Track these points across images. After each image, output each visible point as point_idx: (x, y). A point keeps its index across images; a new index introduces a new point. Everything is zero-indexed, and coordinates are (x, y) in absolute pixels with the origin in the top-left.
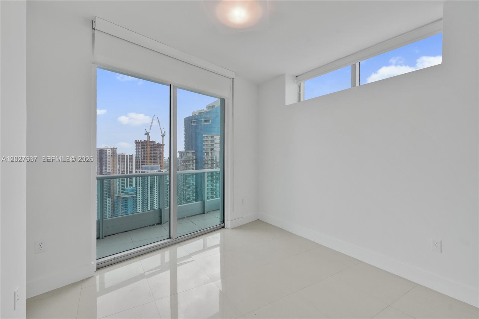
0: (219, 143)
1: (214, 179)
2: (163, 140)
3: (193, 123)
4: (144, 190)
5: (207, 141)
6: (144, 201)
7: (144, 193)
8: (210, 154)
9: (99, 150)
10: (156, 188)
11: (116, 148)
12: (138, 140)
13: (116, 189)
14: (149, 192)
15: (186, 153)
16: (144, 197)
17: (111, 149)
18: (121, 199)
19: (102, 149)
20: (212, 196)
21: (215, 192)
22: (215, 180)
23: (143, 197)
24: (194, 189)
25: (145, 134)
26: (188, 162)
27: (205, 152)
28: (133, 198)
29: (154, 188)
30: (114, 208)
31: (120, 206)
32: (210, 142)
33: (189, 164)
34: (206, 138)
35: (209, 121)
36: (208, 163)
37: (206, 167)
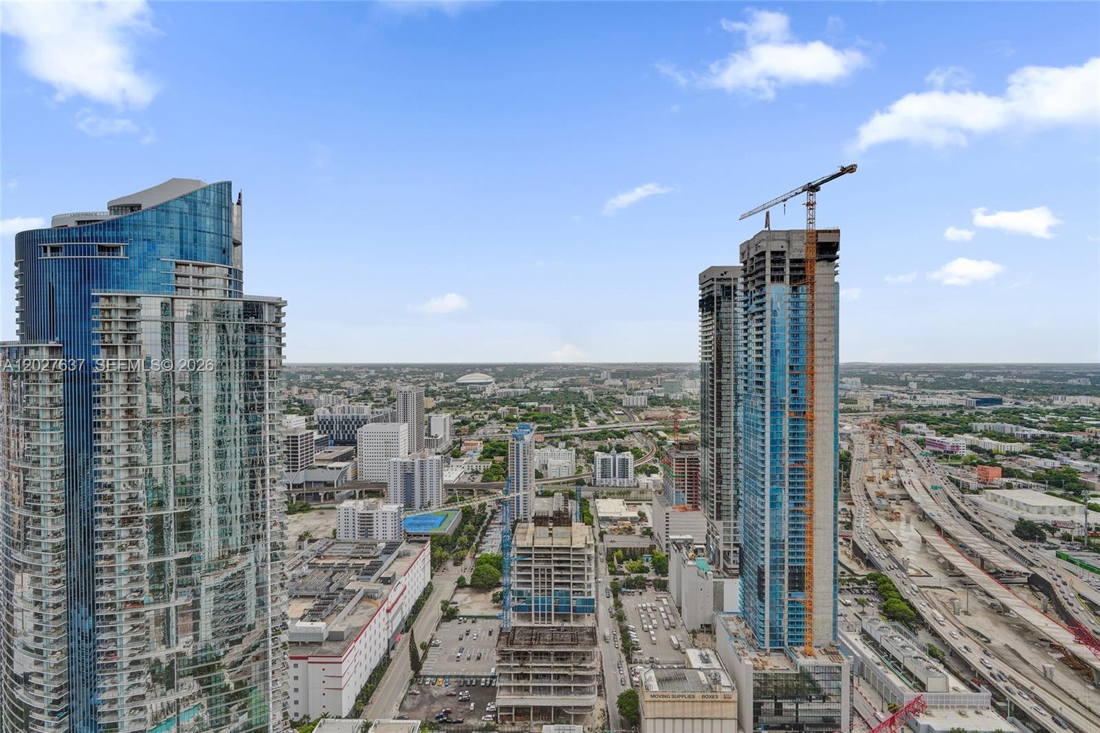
0: (158, 318)
1: (138, 429)
3: (51, 251)
5: (109, 311)
8: (121, 352)
15: (26, 348)
20: (130, 482)
21: (142, 468)
22: (140, 432)
24: (58, 465)
26: (31, 377)
27: (103, 347)
32: (121, 314)
33: (37, 386)
34: (103, 304)
35: (115, 249)
36: (114, 380)
37: (105, 393)
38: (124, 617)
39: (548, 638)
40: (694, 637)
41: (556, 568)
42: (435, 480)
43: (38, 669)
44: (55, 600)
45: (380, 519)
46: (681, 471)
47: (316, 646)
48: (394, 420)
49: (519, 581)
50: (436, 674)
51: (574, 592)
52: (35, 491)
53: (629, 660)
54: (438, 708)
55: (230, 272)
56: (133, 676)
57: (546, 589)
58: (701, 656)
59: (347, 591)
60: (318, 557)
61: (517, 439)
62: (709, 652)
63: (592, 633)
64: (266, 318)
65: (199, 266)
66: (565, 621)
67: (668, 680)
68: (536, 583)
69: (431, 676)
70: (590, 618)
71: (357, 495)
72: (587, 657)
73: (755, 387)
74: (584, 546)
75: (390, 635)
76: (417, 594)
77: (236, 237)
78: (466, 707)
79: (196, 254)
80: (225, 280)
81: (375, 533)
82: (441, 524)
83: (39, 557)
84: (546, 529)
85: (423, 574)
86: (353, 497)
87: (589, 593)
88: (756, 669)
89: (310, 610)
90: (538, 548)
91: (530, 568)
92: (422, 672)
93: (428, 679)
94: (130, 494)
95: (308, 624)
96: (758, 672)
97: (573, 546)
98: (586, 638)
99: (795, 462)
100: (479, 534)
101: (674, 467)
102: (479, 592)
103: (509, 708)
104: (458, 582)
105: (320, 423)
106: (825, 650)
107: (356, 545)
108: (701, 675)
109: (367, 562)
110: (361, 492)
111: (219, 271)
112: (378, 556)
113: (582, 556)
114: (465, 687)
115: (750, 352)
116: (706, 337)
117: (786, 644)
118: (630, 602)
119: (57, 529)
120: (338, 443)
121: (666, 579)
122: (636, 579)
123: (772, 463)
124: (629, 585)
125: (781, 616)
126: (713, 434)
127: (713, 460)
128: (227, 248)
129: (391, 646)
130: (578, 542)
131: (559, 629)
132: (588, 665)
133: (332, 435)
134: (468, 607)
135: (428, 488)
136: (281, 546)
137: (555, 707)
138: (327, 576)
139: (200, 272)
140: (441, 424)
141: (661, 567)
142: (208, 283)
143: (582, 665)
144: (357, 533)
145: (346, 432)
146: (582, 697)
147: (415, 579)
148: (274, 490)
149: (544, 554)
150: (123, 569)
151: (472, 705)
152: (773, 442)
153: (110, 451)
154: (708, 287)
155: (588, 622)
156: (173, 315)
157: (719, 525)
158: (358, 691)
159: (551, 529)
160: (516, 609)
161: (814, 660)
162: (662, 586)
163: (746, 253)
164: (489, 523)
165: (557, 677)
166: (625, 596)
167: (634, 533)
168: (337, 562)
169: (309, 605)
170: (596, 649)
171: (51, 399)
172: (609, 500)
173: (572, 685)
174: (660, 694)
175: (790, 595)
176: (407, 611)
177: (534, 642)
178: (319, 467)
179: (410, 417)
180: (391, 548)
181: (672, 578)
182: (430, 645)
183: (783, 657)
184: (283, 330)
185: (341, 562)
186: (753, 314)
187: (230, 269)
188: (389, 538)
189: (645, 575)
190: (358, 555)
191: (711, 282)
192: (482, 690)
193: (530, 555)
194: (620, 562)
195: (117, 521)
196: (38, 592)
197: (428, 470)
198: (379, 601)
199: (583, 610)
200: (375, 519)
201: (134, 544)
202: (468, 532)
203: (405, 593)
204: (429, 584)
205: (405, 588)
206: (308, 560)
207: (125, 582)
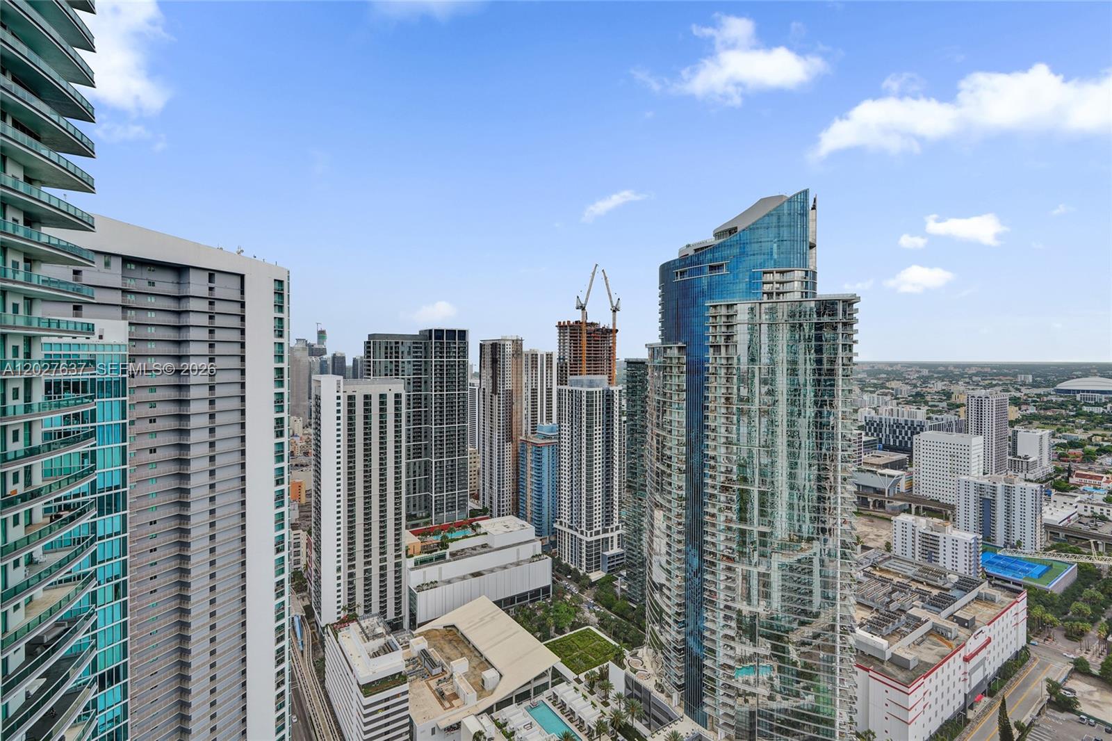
0: (747, 322)
1: (733, 414)
2: (614, 319)
3: (680, 275)
4: (574, 430)
5: (715, 317)
6: (574, 455)
7: (574, 437)
8: (723, 350)
9: (492, 345)
10: (598, 428)
11: (522, 340)
12: (564, 322)
13: (522, 425)
14: (584, 437)
15: (664, 348)
16: (574, 446)
17: (513, 341)
18: (529, 447)
19: (495, 342)
20: (727, 457)
21: (735, 447)
22: (735, 418)
23: (572, 445)
24: (682, 436)
25: (578, 308)
26: (668, 369)
27: (711, 346)
28: (553, 446)
29: (595, 428)
30: (516, 464)
31: (529, 461)
32: (724, 319)
33: (671, 376)
34: (712, 311)
36: (718, 372)
37: (712, 384)
38: (721, 567)
42: (1028, 514)
43: (667, 584)
44: (676, 537)
45: (949, 545)
47: (878, 663)
48: (960, 431)
52: (668, 453)
55: (807, 275)
56: (726, 618)
59: (911, 616)
60: (874, 566)
64: (840, 315)
65: (781, 272)
71: (914, 510)
75: (968, 690)
76: (1007, 655)
77: (810, 240)
79: (779, 261)
80: (802, 282)
81: (941, 559)
83: (670, 502)
85: (1015, 633)
86: (909, 511)
89: (869, 621)
94: (727, 467)
95: (868, 635)
104: (1076, 664)
105: (867, 424)
107: (918, 568)
109: (935, 592)
110: (917, 508)
111: (799, 274)
112: (948, 590)
119: (681, 484)
120: (887, 448)
128: (805, 250)
129: (968, 705)
133: (880, 439)
134: (1095, 706)
135: (1018, 523)
138: (886, 591)
139: (781, 278)
140: (1035, 443)
142: (787, 287)
144: (918, 553)
145: (898, 437)
147: (1004, 635)
150: (722, 527)
153: (714, 431)
156: (760, 318)
168: (896, 579)
169: (868, 615)
171: (679, 386)
176: (991, 669)
178: (868, 471)
179: (986, 430)
180: (965, 585)
182: (1029, 729)
185: (900, 580)
187: (807, 272)
188: (961, 570)
190: (921, 579)
195: (717, 487)
196: (669, 528)
197: (1018, 500)
198: (953, 644)
200: (941, 544)
201: (730, 509)
202: (1091, 601)
203: (989, 647)
204: (1024, 648)
205: (989, 641)
206: (862, 567)
207: (722, 538)
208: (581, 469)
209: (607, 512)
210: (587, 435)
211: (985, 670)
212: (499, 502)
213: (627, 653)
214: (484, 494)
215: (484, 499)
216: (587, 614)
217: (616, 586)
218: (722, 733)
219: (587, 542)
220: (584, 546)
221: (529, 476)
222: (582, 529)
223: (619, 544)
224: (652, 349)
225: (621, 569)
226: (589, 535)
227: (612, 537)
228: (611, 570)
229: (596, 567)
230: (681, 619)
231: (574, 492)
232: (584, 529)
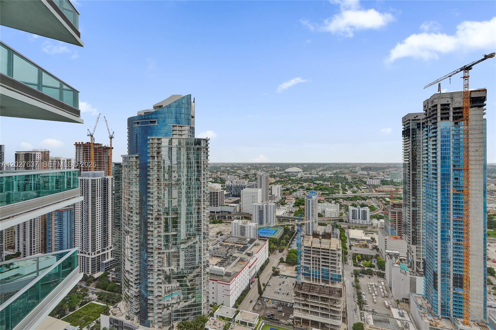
0: (167, 146)
2: (111, 142)
3: (137, 124)
5: (153, 144)
6: (84, 213)
7: (83, 204)
8: (156, 158)
9: (25, 154)
10: (99, 198)
11: (49, 152)
12: (79, 143)
14: (90, 203)
15: (129, 157)
16: (84, 209)
17: (42, 152)
18: (54, 213)
19: (28, 152)
20: (158, 205)
21: (162, 200)
23: (82, 208)
24: (138, 197)
25: (89, 136)
26: (131, 167)
27: (151, 156)
28: (71, 210)
29: (97, 198)
30: (45, 223)
31: (53, 221)
32: (156, 145)
33: (132, 170)
34: (151, 141)
35: (155, 122)
36: (154, 168)
37: (151, 173)
38: (156, 253)
39: (318, 290)
40: (398, 303)
41: (323, 258)
42: (272, 214)
43: (131, 268)
44: (136, 244)
45: (248, 229)
46: (394, 218)
47: (221, 277)
48: (257, 187)
49: (305, 262)
50: (269, 298)
51: (331, 270)
52: (131, 206)
53: (361, 308)
54: (268, 312)
55: (190, 128)
56: (158, 275)
57: (318, 267)
58: (399, 313)
59: (233, 256)
60: (224, 242)
61: (309, 198)
62: (404, 311)
63: (340, 291)
64: (202, 145)
65: (180, 126)
66: (327, 283)
67: (380, 321)
68: (313, 264)
69: (267, 298)
70: (340, 284)
71: (241, 218)
72: (337, 302)
73: (432, 176)
74: (336, 249)
75: (250, 278)
76: (262, 262)
77: (193, 115)
78: (281, 314)
79: (179, 122)
80: (189, 131)
81: (246, 234)
82: (274, 234)
83: (132, 229)
84: (318, 239)
85: (265, 254)
86: (239, 219)
87: (339, 272)
88: (430, 325)
89: (219, 262)
90: (314, 248)
91: (310, 256)
92: (263, 296)
93: (265, 299)
94: (158, 209)
95: (218, 267)
96: (432, 327)
97: (331, 249)
98: (337, 293)
99: (457, 217)
100: (291, 240)
101: (390, 216)
102: (289, 266)
103: (299, 319)
104: (280, 260)
105: (227, 187)
106: (477, 323)
107: (238, 238)
108: (399, 323)
109: (242, 246)
110: (242, 217)
111: (187, 128)
112: (246, 244)
113: (335, 254)
114: (281, 306)
115: (429, 158)
116: (406, 150)
117: (452, 316)
118: (364, 281)
119: (137, 219)
120: (234, 196)
121: (384, 272)
122: (368, 270)
123: (442, 217)
124: (364, 272)
125: (448, 300)
126: (410, 200)
127: (410, 214)
128: (190, 118)
129: (251, 282)
130: (334, 247)
131: (323, 287)
132: (337, 306)
133: (231, 193)
134: (284, 271)
135: (269, 217)
136: (207, 234)
137: (321, 323)
138: (226, 249)
139: (180, 129)
140: (277, 190)
141: (382, 266)
142: (183, 132)
143: (334, 305)
144: (239, 234)
145: (237, 191)
146: (334, 320)
147: (261, 256)
148: (204, 212)
149: (317, 251)
150: (156, 236)
151: (283, 314)
152: (442, 205)
153: (152, 194)
154: (407, 124)
155: (338, 286)
156: (172, 145)
157: (414, 248)
158: (237, 299)
159: (321, 240)
160: (303, 274)
161: (470, 328)
162: (382, 276)
163: (427, 106)
164: (296, 235)
165: (322, 309)
166: (361, 278)
167: (368, 248)
168: (230, 244)
169: (219, 260)
170: (341, 299)
171: (136, 174)
172: (356, 230)
173: (329, 314)
174: (375, 327)
175: (454, 289)
176: (258, 269)
177: (311, 290)
178: (226, 205)
179: (263, 186)
180: (252, 241)
181: (387, 272)
182: (267, 285)
183: (450, 322)
184: (209, 150)
185: (232, 244)
186: (431, 138)
187: (190, 127)
188: (252, 237)
189: (372, 269)
190: (239, 243)
191: (408, 122)
192: (288, 308)
193: (310, 251)
194: (359, 260)
195: (154, 218)
196: (132, 241)
197: (269, 209)
198: (246, 263)
199: (336, 280)
200: (246, 228)
201: (159, 227)
202: (286, 238)
203: (257, 261)
204: (268, 259)
205: (257, 259)
206: (220, 242)
207: (156, 240)
208: (88, 220)
209: (105, 240)
210: (92, 202)
211: (256, 269)
212: (31, 247)
213: (111, 307)
214: (19, 245)
215: (19, 248)
216: (91, 295)
217: (110, 277)
218: (156, 326)
219: (92, 258)
220: (90, 261)
221: (53, 229)
222: (89, 252)
223: (111, 255)
224: (125, 158)
225: (113, 268)
226: (93, 254)
227: (108, 253)
228: (106, 270)
229: (97, 270)
230: (138, 281)
231: (84, 233)
232: (90, 252)
